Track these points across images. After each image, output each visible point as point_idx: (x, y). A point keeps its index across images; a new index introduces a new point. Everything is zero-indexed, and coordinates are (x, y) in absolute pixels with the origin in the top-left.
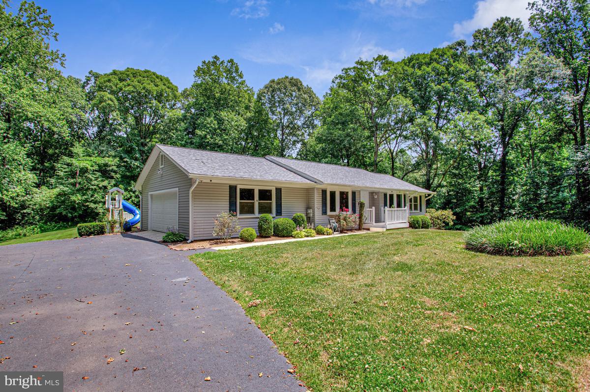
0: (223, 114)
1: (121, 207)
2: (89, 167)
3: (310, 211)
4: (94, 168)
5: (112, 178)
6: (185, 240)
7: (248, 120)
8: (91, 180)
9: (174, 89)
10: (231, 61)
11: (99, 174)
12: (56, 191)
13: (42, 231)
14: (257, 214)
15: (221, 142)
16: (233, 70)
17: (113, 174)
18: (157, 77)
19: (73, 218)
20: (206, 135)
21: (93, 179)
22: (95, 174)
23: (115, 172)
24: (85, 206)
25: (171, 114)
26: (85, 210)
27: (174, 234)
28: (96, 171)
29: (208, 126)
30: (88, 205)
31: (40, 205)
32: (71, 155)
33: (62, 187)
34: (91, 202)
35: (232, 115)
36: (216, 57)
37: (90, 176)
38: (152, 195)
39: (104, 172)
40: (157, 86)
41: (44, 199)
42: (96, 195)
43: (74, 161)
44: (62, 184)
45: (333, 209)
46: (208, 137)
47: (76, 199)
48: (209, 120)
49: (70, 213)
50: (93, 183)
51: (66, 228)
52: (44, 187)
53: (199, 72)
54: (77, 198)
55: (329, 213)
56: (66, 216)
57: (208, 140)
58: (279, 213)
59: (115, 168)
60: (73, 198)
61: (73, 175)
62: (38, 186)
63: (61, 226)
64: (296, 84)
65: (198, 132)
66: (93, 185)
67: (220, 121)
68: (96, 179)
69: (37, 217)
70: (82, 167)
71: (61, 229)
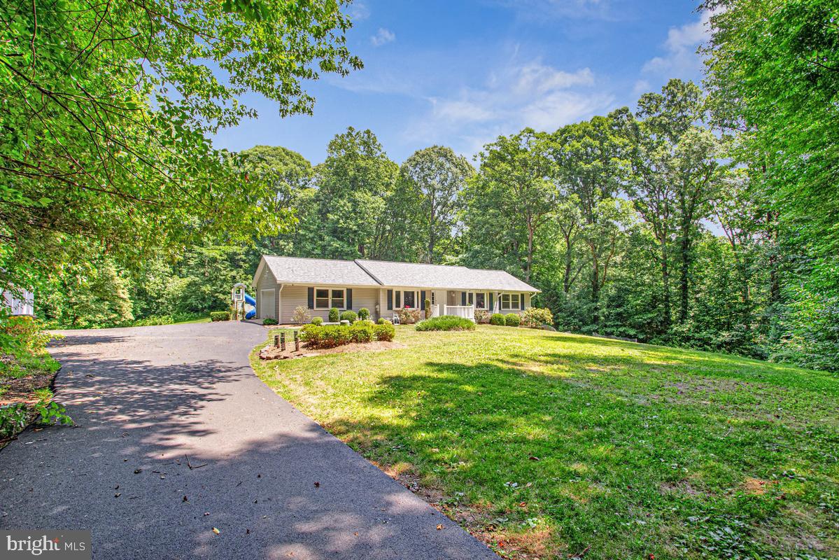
0: (358, 195)
1: (244, 300)
2: (218, 257)
3: (377, 307)
4: (223, 258)
5: (241, 267)
6: (277, 323)
7: (389, 200)
8: (220, 270)
9: (305, 166)
10: (368, 132)
11: (227, 263)
12: (186, 281)
13: (176, 321)
14: (330, 308)
15: (355, 228)
16: (369, 142)
17: (242, 263)
18: (287, 154)
19: (203, 309)
20: (339, 219)
21: (222, 269)
22: (223, 264)
23: (244, 261)
24: (214, 297)
25: (302, 194)
26: (215, 301)
27: (270, 320)
28: (224, 260)
29: (341, 209)
30: (217, 296)
31: (173, 296)
32: (202, 245)
33: (193, 277)
34: (220, 292)
35: (368, 196)
36: (350, 128)
37: (219, 266)
38: (263, 292)
39: (233, 261)
40: (286, 164)
41: (176, 288)
42: (225, 286)
43: (204, 250)
44: (193, 274)
45: (398, 305)
46: (341, 221)
47: (206, 290)
48: (342, 203)
49: (201, 304)
50: (222, 273)
51: (197, 319)
52: (176, 277)
53: (333, 146)
54: (207, 288)
55: (394, 308)
56: (197, 307)
57: (340, 225)
58: (350, 307)
59: (243, 257)
60: (203, 288)
61: (202, 264)
62: (172, 275)
63: (192, 317)
64: (445, 154)
65: (330, 216)
66: (222, 276)
67: (355, 203)
68: (225, 269)
69: (170, 307)
70: (211, 256)
71: (192, 320)
